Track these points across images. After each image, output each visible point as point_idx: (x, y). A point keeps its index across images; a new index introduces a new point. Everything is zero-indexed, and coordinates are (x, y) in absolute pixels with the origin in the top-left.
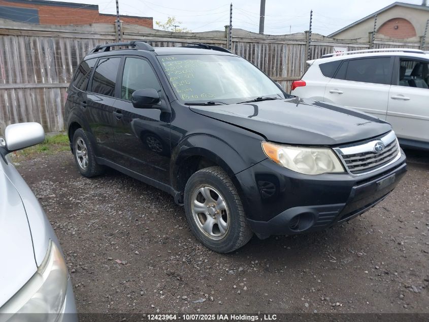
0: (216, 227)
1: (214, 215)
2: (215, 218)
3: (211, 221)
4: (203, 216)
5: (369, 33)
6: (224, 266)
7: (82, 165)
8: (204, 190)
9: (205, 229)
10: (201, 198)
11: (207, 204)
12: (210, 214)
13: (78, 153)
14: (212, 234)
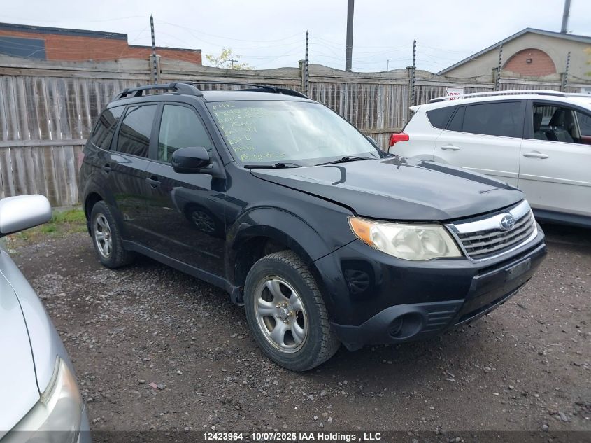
0: (289, 336)
1: (286, 319)
2: (287, 323)
3: (281, 327)
4: (271, 320)
5: (493, 69)
6: (299, 389)
7: (104, 251)
8: (272, 283)
9: (275, 339)
10: (268, 295)
11: (276, 304)
12: (280, 318)
13: (98, 235)
14: (283, 345)
